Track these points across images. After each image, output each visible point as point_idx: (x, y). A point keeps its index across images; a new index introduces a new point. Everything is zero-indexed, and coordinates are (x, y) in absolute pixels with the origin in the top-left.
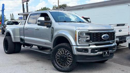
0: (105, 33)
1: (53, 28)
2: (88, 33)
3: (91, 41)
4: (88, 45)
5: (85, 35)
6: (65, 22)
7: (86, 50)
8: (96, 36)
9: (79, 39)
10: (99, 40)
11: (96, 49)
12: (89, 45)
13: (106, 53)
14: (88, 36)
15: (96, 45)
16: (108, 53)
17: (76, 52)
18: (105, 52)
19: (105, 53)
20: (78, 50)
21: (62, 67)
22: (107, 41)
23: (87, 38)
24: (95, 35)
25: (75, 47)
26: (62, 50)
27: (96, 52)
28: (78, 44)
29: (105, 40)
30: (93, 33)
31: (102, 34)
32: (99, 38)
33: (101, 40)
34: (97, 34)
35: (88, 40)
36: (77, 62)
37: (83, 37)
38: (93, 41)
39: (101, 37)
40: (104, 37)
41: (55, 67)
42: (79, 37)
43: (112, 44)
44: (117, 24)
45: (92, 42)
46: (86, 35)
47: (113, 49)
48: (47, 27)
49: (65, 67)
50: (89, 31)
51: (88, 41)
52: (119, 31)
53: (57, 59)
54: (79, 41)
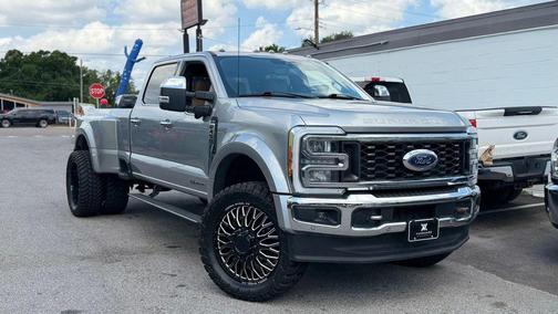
0: (418, 145)
1: (216, 120)
2: (340, 142)
3: (356, 178)
4: (341, 192)
5: (329, 149)
6: (268, 95)
7: (332, 214)
8: (378, 154)
9: (301, 165)
10: (392, 172)
11: (378, 210)
12: (347, 193)
13: (424, 227)
14: (343, 156)
15: (377, 192)
16: (432, 226)
17: (288, 222)
18: (419, 224)
19: (416, 228)
20: (298, 212)
21: (239, 280)
22: (427, 177)
23: (338, 161)
24: (371, 151)
25: (284, 201)
26: (240, 210)
27: (378, 223)
28: (299, 189)
29: (419, 175)
30: (365, 145)
31: (404, 147)
32: (391, 165)
33: (401, 172)
34: (380, 145)
35: (340, 172)
36: (296, 264)
37: (322, 160)
38: (364, 178)
39: (400, 161)
40: (412, 160)
41: (214, 276)
42: (302, 156)
43: (453, 188)
44: (506, 109)
45: (358, 181)
46: (332, 150)
47: (456, 211)
48: (197, 117)
49: (253, 281)
50: (346, 133)
51: (339, 176)
52: (516, 136)
53: (221, 244)
54: (302, 174)
